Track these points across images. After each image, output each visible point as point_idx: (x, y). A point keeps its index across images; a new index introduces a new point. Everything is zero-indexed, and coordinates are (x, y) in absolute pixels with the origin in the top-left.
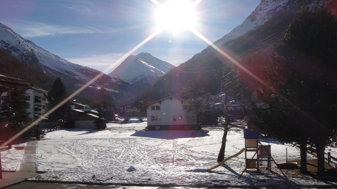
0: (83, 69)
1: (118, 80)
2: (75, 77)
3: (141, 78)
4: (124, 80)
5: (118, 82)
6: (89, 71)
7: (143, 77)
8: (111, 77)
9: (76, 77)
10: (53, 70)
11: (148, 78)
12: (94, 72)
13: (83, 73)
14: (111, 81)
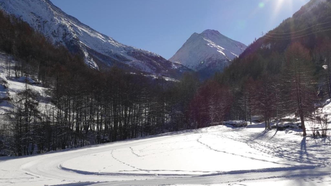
0: (137, 52)
1: (180, 66)
2: (126, 64)
3: (208, 63)
4: (187, 66)
5: (179, 69)
6: (144, 54)
7: (210, 62)
8: (171, 63)
9: (128, 63)
10: (100, 54)
11: (217, 63)
12: (150, 56)
13: (137, 58)
14: (172, 67)
